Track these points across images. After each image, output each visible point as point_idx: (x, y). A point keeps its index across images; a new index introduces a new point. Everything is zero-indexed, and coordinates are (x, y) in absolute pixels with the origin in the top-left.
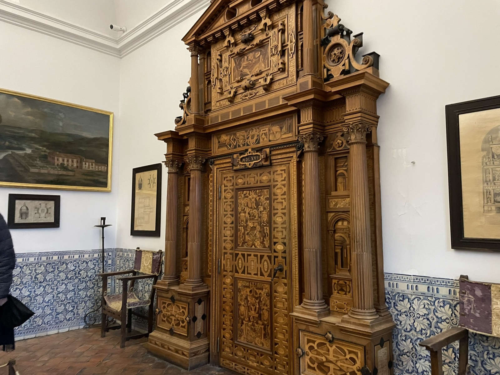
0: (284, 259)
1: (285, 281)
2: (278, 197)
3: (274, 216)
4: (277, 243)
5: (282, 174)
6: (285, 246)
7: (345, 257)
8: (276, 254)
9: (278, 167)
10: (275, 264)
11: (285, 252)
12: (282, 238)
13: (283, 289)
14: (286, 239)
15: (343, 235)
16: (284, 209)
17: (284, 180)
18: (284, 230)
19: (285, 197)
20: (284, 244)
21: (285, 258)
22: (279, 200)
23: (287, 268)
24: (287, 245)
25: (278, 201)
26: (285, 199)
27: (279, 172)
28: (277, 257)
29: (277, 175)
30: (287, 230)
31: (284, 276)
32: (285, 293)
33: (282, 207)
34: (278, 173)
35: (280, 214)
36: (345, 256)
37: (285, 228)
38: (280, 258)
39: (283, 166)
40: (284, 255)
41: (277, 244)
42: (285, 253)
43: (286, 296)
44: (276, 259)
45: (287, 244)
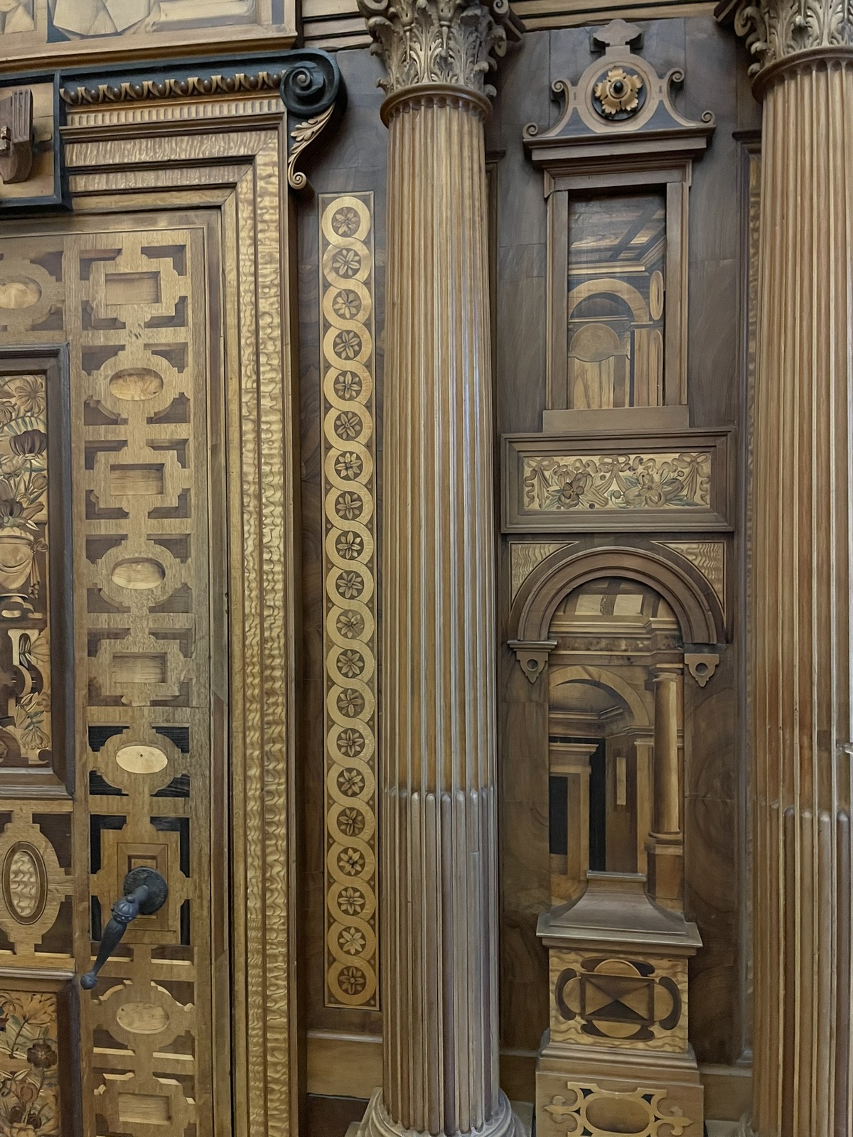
0: (175, 836)
1: (181, 968)
2: (121, 432)
3: (93, 556)
4: (118, 730)
5: (155, 275)
6: (185, 750)
7: (616, 806)
8: (104, 805)
9: (126, 223)
10: (96, 865)
11: (178, 788)
12: (155, 703)
13: (167, 1017)
14: (187, 704)
15: (607, 678)
16: (180, 511)
17: (176, 320)
18: (173, 648)
19: (183, 431)
20: (178, 738)
21: (182, 826)
22: (136, 453)
23: (198, 887)
24: (193, 745)
25: (125, 457)
26: (180, 445)
27: (131, 262)
28: (118, 823)
29: (111, 279)
30: (201, 647)
31: (173, 939)
32: (183, 1043)
33: (157, 502)
34: (123, 265)
35: (136, 546)
36: (622, 801)
37: (185, 638)
38: (141, 827)
39: (163, 221)
40: (170, 808)
41: (113, 741)
42: (186, 794)
43: (189, 1058)
44: (108, 836)
45: (198, 738)
